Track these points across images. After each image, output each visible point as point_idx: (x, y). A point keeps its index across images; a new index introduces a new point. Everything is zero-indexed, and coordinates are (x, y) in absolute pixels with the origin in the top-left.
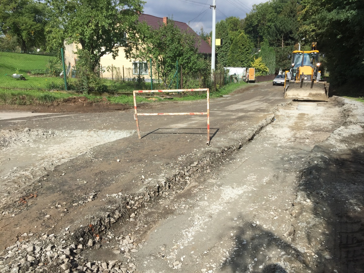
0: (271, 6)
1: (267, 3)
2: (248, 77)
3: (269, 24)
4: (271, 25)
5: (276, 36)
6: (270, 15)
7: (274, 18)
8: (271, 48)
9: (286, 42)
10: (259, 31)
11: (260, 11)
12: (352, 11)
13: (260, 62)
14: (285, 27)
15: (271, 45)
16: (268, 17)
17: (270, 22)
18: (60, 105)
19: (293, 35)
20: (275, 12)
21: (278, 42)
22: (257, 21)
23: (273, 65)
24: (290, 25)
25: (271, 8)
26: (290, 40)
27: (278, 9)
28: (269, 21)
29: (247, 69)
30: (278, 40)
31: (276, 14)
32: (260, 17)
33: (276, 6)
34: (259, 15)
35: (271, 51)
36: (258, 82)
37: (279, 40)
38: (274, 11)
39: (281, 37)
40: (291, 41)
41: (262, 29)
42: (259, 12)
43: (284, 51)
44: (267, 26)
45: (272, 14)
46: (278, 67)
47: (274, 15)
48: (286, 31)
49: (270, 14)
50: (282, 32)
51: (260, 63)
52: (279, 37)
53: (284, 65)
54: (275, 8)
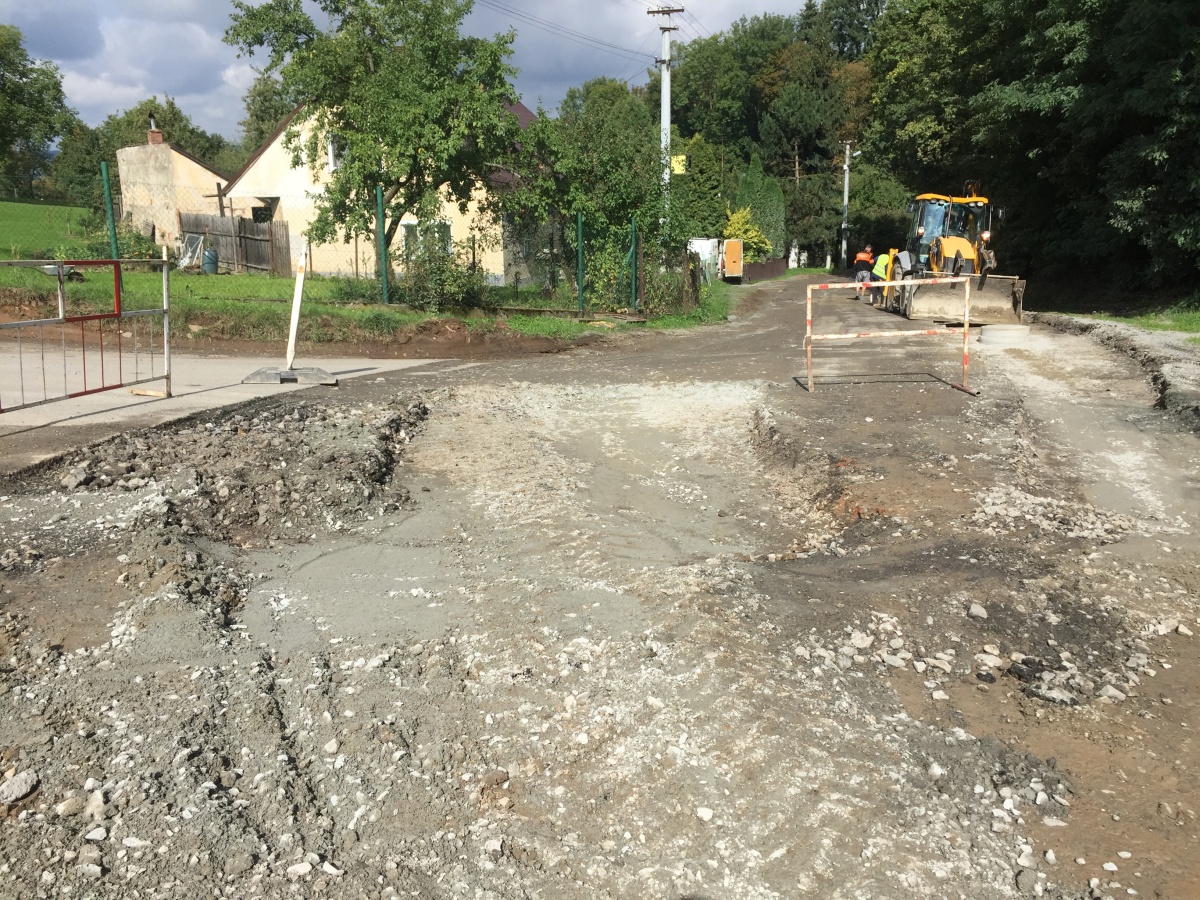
0: (726, 49)
1: (715, 38)
2: (723, 267)
3: (725, 103)
4: (730, 108)
5: (779, 143)
6: (726, 78)
7: (738, 85)
8: (768, 180)
9: (807, 162)
10: (693, 125)
11: (695, 63)
12: (1070, 88)
13: (747, 223)
14: (802, 117)
15: (768, 170)
16: (722, 81)
17: (726, 99)
18: (413, 340)
19: (826, 141)
20: (742, 68)
21: (784, 162)
22: (686, 93)
23: (779, 233)
24: (818, 111)
25: (727, 56)
26: (817, 156)
27: (750, 59)
28: (725, 95)
29: (719, 242)
30: (785, 155)
31: (745, 73)
32: (695, 81)
33: (742, 50)
34: (692, 77)
35: (770, 188)
36: (750, 281)
37: (789, 157)
38: (737, 64)
39: (793, 149)
40: (820, 161)
41: (703, 120)
42: (691, 68)
43: (803, 189)
44: (718, 110)
45: (732, 74)
46: (790, 237)
47: (737, 76)
48: (806, 130)
49: (726, 72)
50: (795, 132)
51: (747, 226)
52: (787, 147)
53: (805, 231)
54: (742, 55)
